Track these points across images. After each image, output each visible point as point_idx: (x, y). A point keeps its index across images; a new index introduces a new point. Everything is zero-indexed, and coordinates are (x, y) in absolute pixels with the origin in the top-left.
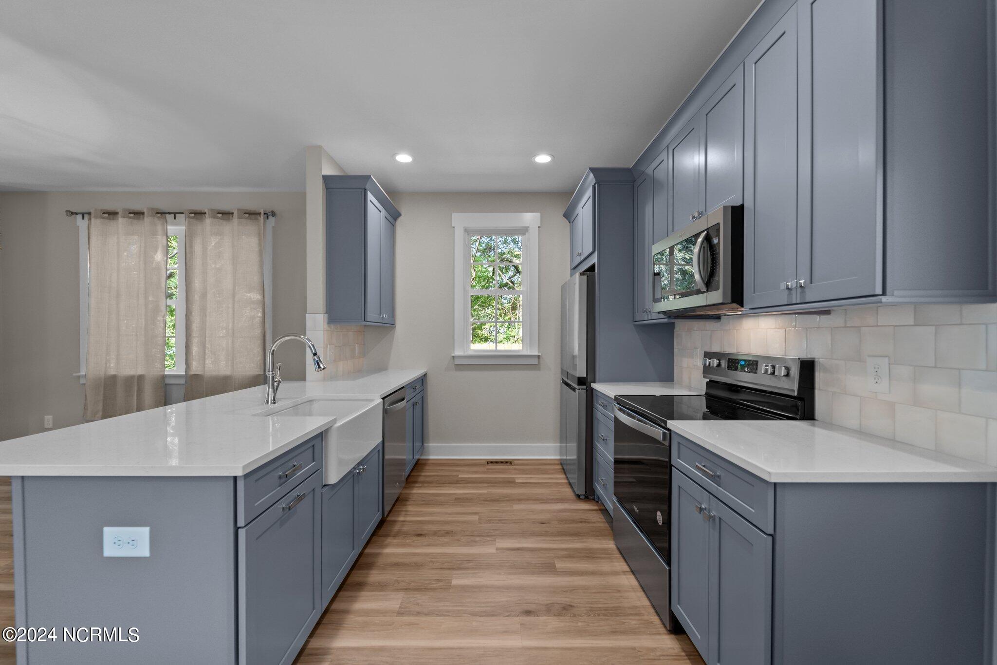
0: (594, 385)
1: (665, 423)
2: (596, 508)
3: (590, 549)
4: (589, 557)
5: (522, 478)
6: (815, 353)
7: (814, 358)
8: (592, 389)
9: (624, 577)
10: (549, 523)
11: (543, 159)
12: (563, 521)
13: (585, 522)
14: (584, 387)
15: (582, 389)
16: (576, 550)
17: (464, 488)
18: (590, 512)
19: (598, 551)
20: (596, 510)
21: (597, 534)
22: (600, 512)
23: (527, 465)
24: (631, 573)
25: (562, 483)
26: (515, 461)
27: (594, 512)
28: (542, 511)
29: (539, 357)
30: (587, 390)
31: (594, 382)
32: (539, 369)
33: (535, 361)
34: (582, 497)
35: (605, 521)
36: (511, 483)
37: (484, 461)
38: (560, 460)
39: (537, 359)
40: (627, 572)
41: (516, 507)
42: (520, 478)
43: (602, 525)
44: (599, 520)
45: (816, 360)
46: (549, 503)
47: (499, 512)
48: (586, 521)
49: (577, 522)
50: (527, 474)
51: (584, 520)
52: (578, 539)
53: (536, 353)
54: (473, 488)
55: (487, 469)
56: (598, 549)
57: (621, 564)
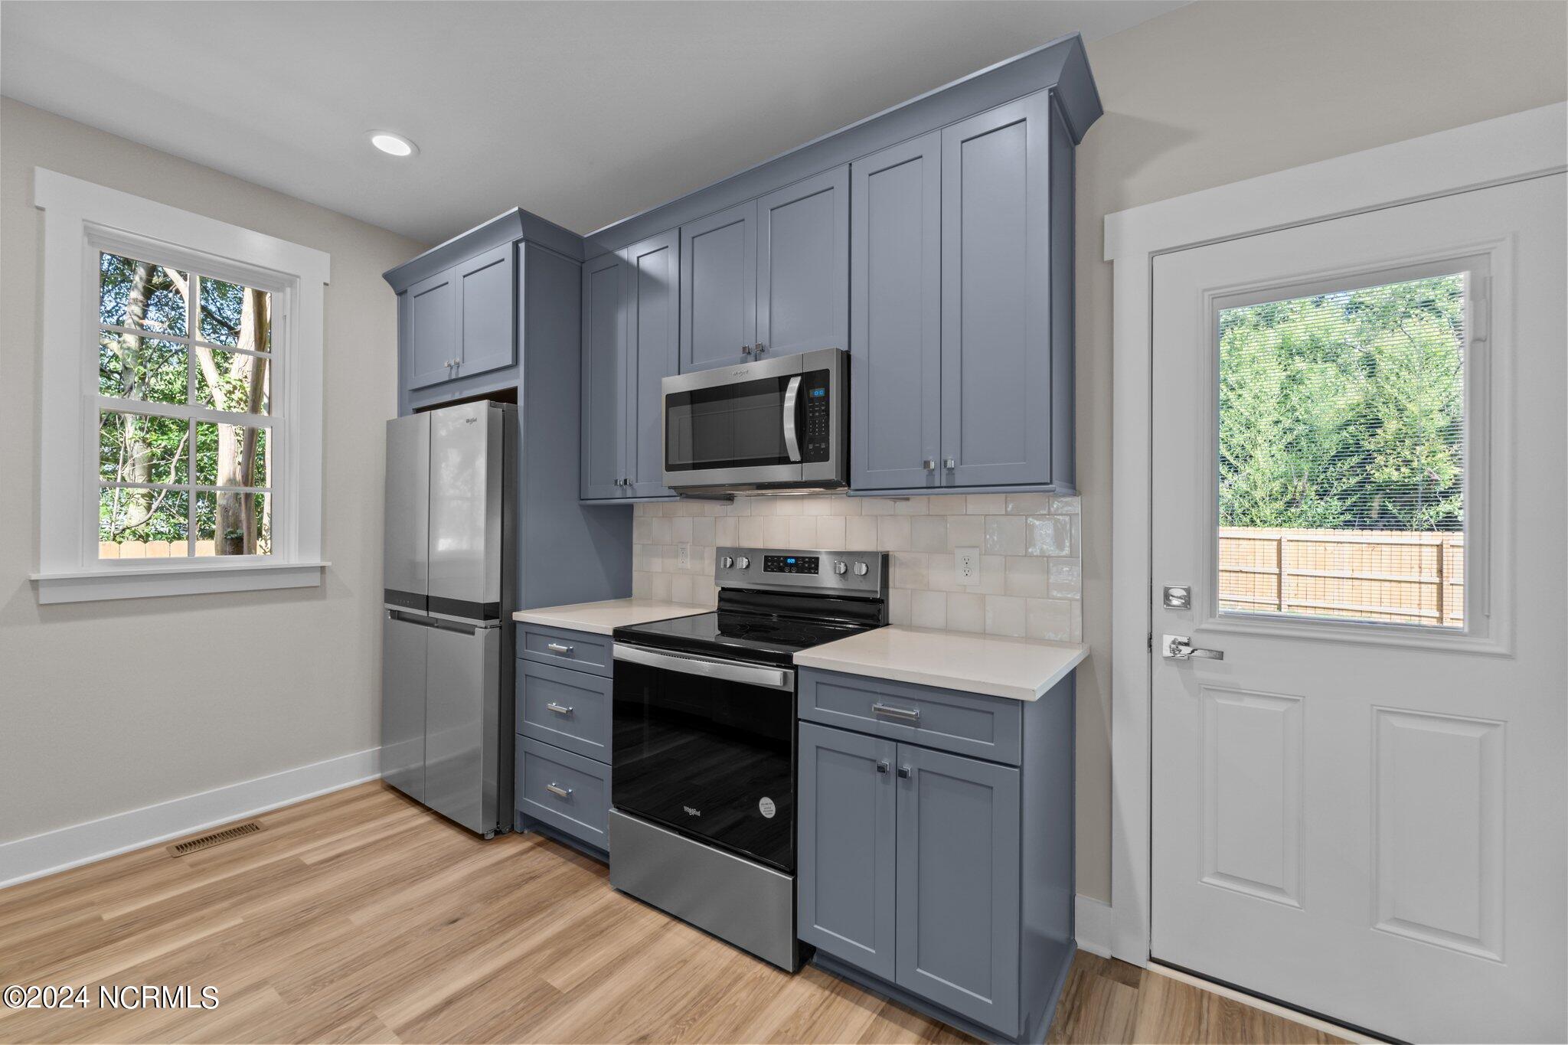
0: (517, 616)
1: (790, 657)
2: (528, 844)
3: (584, 921)
4: (594, 936)
5: (316, 849)
6: (888, 545)
7: (888, 552)
8: (514, 625)
9: (669, 935)
10: (465, 915)
11: (392, 145)
12: (490, 897)
13: (532, 878)
14: (496, 622)
15: (492, 627)
16: (560, 936)
17: (153, 940)
18: (524, 857)
19: (599, 917)
20: (532, 849)
21: (574, 889)
22: (540, 849)
23: (303, 817)
24: (674, 923)
25: (421, 825)
26: (261, 820)
27: (531, 853)
28: (431, 899)
29: (323, 569)
30: (501, 628)
31: (517, 609)
32: (323, 596)
33: (314, 580)
34: (491, 836)
35: (562, 860)
36: (297, 872)
37: (163, 849)
38: (382, 780)
39: (319, 574)
40: (668, 923)
41: (359, 917)
42: (312, 852)
43: (564, 869)
44: (552, 863)
45: (890, 553)
46: (430, 876)
47: (325, 950)
48: (532, 875)
49: (519, 886)
50: (320, 837)
51: (528, 876)
52: (548, 916)
53: (316, 561)
54: (187, 927)
55: (192, 865)
56: (596, 914)
57: (649, 916)
